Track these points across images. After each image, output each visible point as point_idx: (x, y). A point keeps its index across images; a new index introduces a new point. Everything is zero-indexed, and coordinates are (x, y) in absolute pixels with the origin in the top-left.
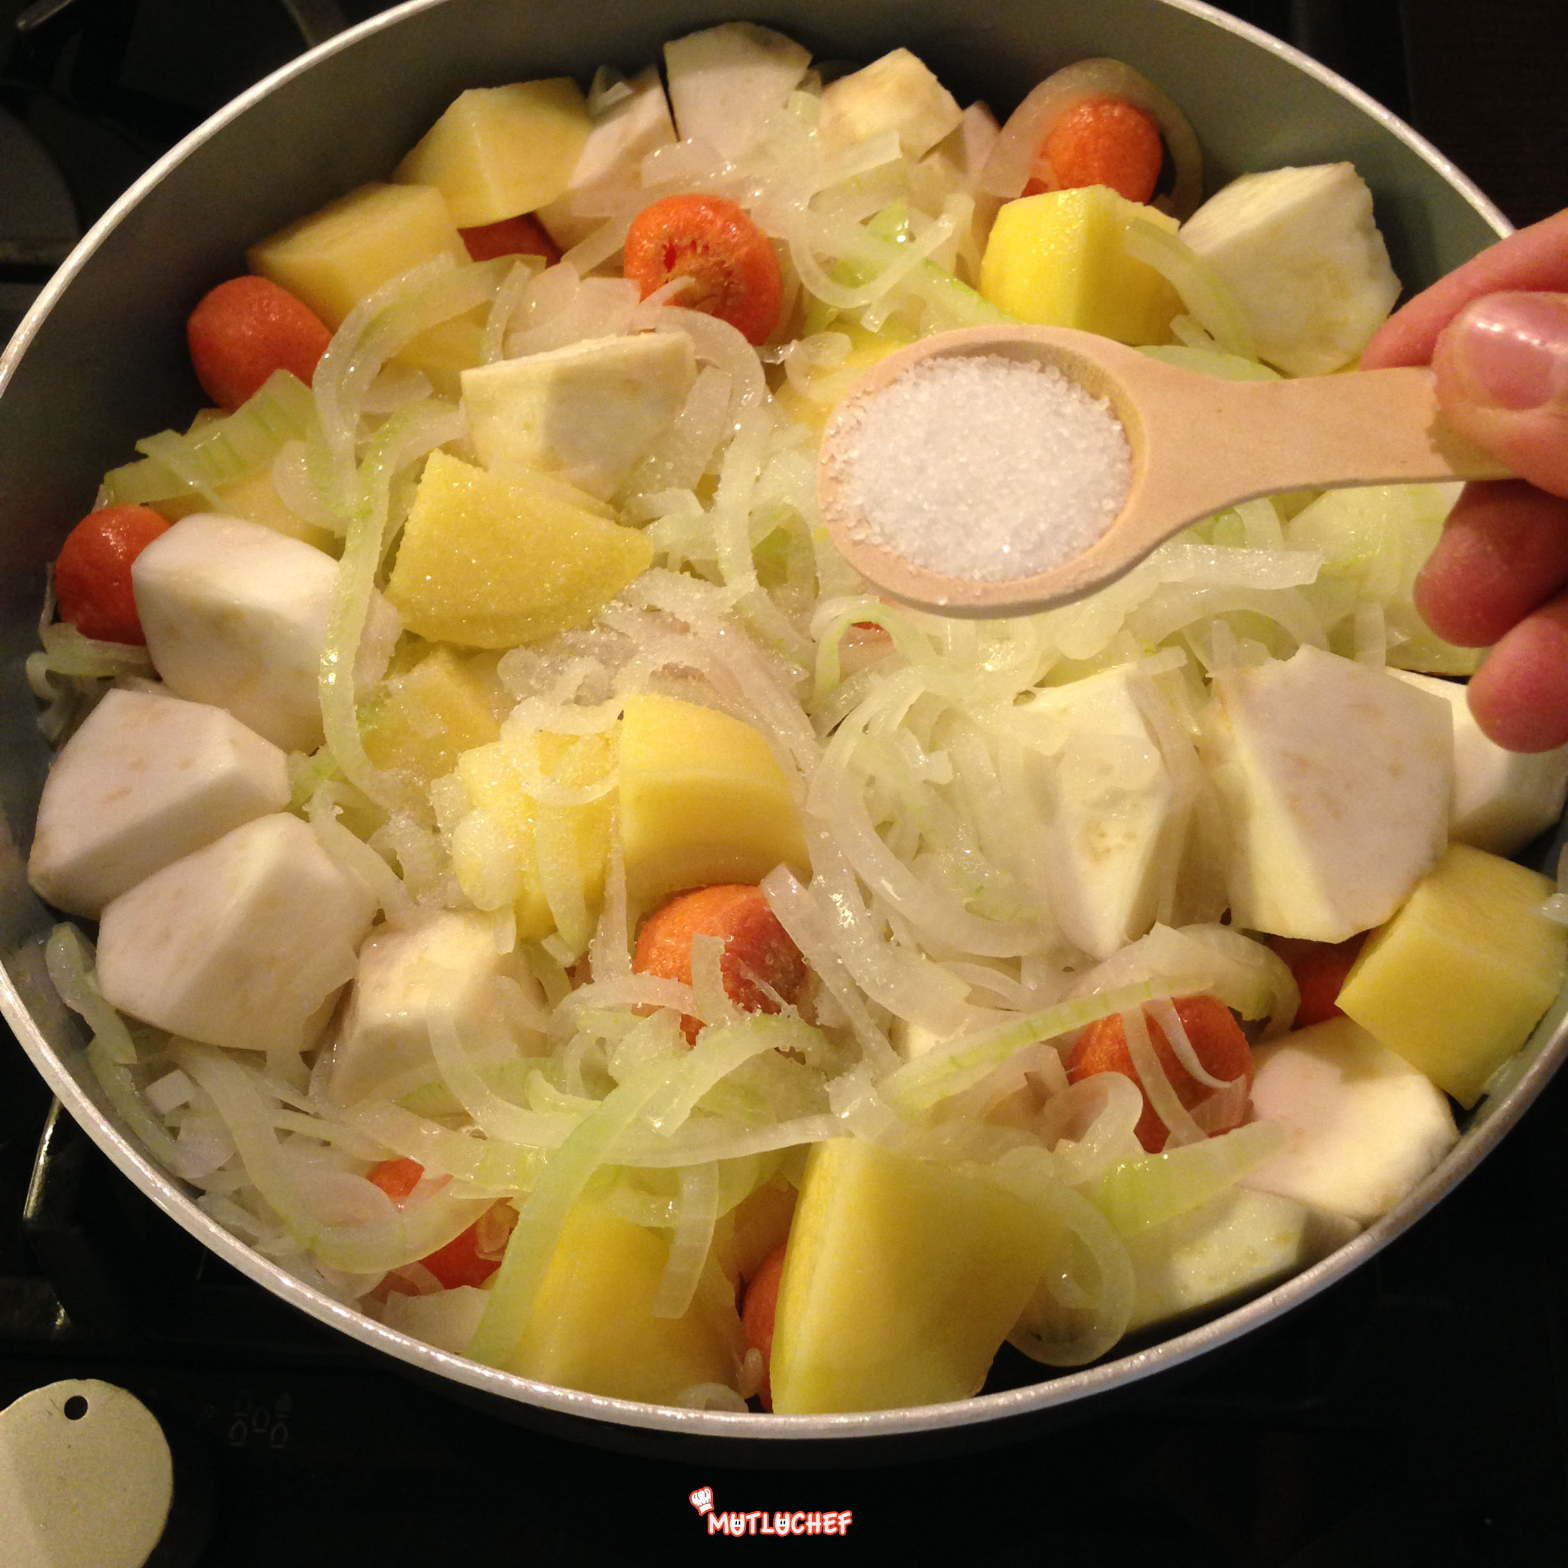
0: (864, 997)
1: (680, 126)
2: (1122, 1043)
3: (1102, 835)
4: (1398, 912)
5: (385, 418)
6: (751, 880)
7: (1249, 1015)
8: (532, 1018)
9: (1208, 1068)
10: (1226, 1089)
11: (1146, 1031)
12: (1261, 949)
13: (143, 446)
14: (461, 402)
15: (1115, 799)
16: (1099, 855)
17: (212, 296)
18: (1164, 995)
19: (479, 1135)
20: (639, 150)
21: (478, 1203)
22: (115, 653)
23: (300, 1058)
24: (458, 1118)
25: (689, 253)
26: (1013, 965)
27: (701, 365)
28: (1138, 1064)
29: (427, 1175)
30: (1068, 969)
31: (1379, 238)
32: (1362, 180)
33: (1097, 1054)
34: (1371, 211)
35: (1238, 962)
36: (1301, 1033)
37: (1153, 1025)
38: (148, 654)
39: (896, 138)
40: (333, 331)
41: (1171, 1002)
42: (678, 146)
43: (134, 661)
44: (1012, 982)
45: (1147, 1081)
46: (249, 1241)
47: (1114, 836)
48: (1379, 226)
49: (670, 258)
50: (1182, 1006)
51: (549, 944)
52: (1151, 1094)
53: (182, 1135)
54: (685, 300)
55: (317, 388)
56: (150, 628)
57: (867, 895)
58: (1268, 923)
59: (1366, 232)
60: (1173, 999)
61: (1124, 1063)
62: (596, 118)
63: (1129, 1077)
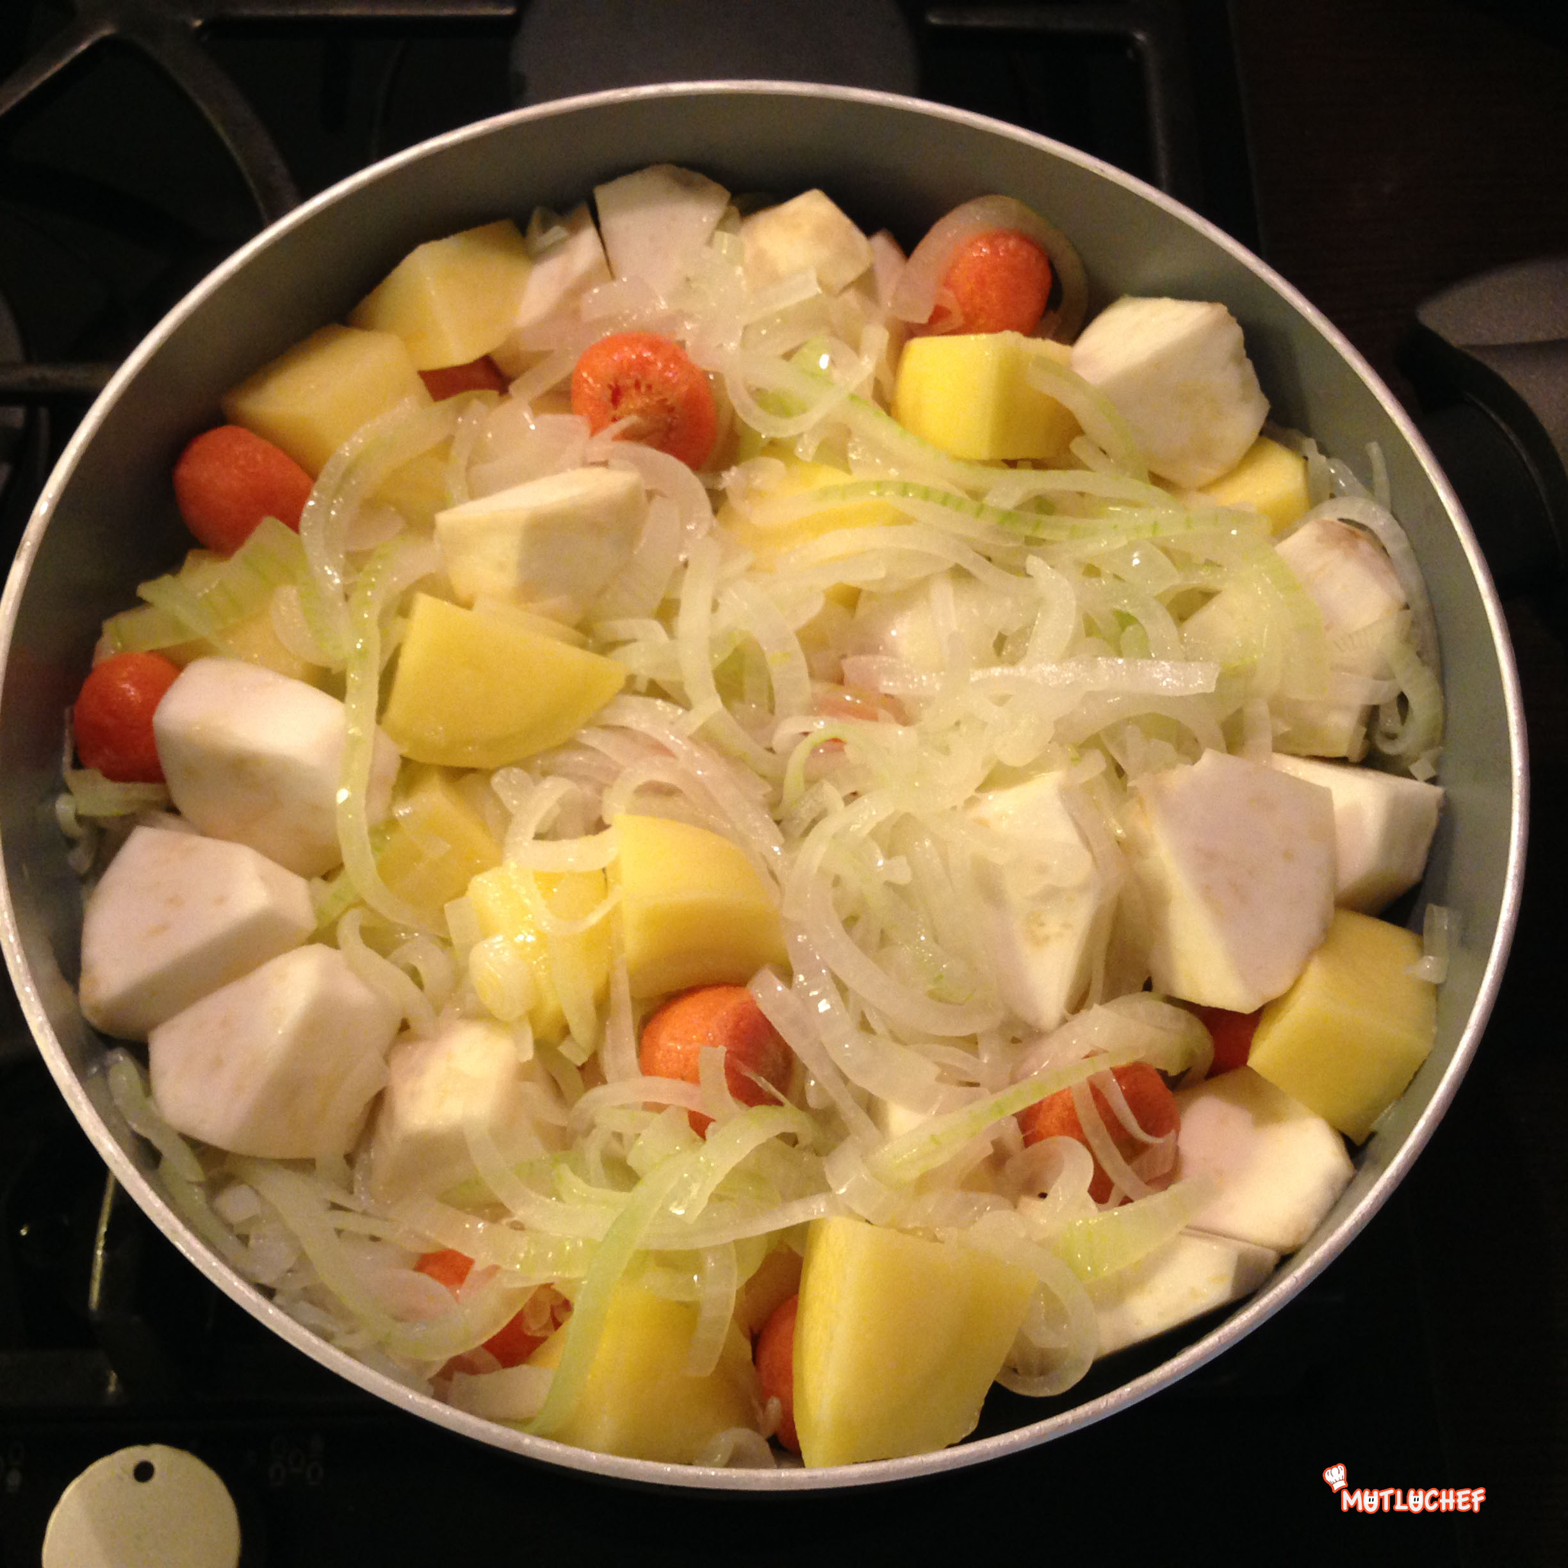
0: (846, 1080)
1: (612, 263)
2: (1072, 1110)
3: (1042, 925)
4: (1297, 982)
5: (367, 555)
6: (739, 981)
7: (1173, 1072)
8: (554, 1116)
9: (1145, 1127)
10: (1160, 1144)
11: (1091, 1100)
12: (1182, 1013)
13: (145, 590)
14: (435, 536)
15: (1051, 894)
16: (1040, 942)
17: (197, 447)
18: (1103, 1066)
19: (518, 1227)
20: (577, 290)
21: (524, 1290)
22: (139, 791)
23: (344, 1161)
24: (495, 1211)
25: (633, 392)
26: (971, 1043)
27: (650, 495)
28: (1087, 1129)
29: (478, 1267)
30: (1015, 1041)
31: (1249, 365)
32: (1234, 320)
33: (1049, 1120)
34: (1242, 344)
35: (1162, 1028)
36: (1215, 1081)
37: (1097, 1094)
38: (167, 791)
39: (813, 276)
40: (314, 477)
41: (1111, 1073)
42: (615, 284)
43: (154, 798)
44: (971, 1057)
45: (1095, 1142)
46: (327, 1337)
47: (1053, 925)
48: (1250, 355)
49: (617, 395)
50: (1120, 1074)
51: (564, 1049)
52: (1101, 1156)
53: (252, 1242)
54: (631, 435)
55: (304, 534)
56: (169, 767)
57: (842, 989)
58: (1185, 991)
59: (1239, 363)
60: (1111, 1068)
61: (1073, 1128)
62: (535, 257)
63: (1078, 1140)
